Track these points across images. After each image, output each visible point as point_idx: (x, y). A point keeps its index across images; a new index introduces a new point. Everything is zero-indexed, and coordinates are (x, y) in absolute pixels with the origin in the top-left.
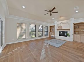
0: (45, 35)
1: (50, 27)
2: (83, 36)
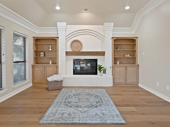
0: (15, 81)
1: (37, 40)
2: (131, 69)
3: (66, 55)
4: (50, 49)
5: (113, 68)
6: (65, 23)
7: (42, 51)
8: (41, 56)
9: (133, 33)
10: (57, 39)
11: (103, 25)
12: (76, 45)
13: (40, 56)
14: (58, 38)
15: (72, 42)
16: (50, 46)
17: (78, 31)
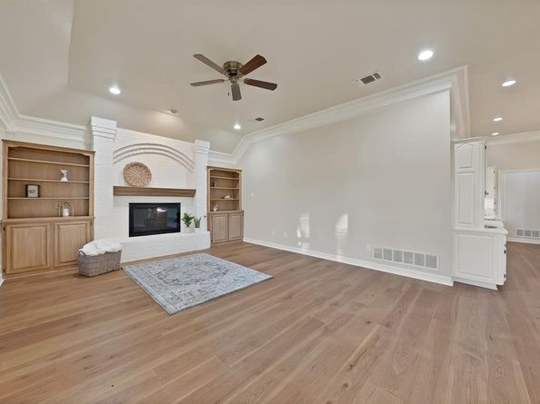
1: (20, 151)
2: (234, 218)
3: (114, 195)
4: (65, 179)
5: (210, 217)
6: (115, 123)
7: (33, 183)
8: (30, 195)
9: (234, 162)
10: (91, 156)
11: (193, 142)
12: (136, 173)
13: (27, 196)
14: (93, 153)
15: (127, 165)
16: (64, 172)
17: (142, 144)
